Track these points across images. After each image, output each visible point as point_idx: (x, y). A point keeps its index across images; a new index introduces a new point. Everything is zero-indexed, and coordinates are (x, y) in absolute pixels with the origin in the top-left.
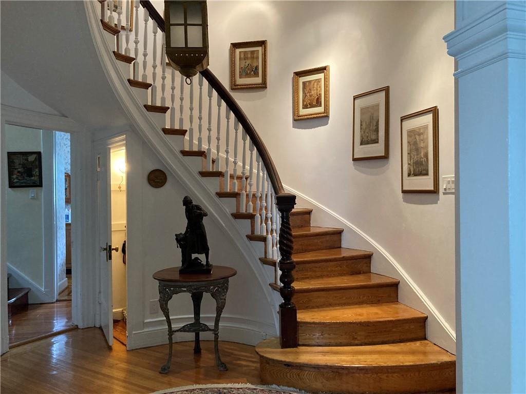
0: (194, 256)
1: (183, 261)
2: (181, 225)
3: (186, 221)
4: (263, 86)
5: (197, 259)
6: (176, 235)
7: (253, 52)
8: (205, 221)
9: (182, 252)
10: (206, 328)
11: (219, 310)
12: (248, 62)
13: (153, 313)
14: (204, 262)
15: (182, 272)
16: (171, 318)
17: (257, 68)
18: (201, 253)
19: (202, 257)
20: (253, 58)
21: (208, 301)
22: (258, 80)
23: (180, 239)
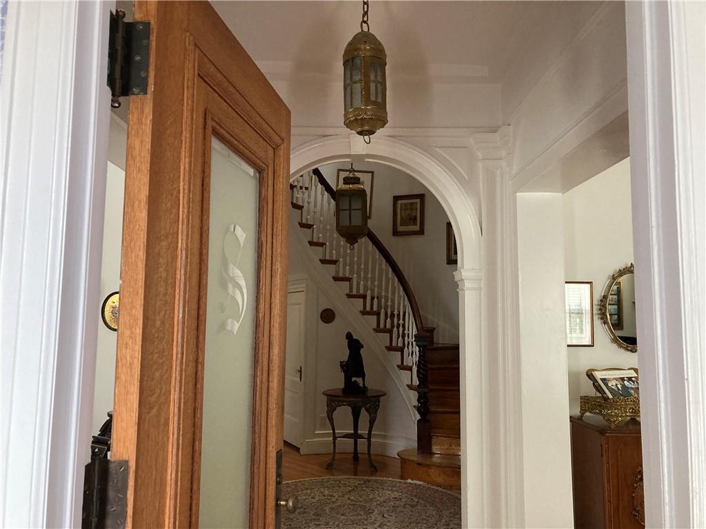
0: (354, 379)
1: (345, 383)
2: (345, 354)
3: (348, 352)
4: (421, 232)
5: (356, 381)
6: (341, 362)
7: (411, 204)
8: (362, 351)
9: (345, 375)
10: (361, 437)
11: (372, 422)
12: (409, 212)
13: (323, 426)
14: (361, 385)
15: (344, 390)
16: (336, 431)
17: (415, 218)
18: (359, 377)
19: (360, 380)
20: (411, 209)
21: (364, 416)
22: (417, 228)
23: (343, 365)
